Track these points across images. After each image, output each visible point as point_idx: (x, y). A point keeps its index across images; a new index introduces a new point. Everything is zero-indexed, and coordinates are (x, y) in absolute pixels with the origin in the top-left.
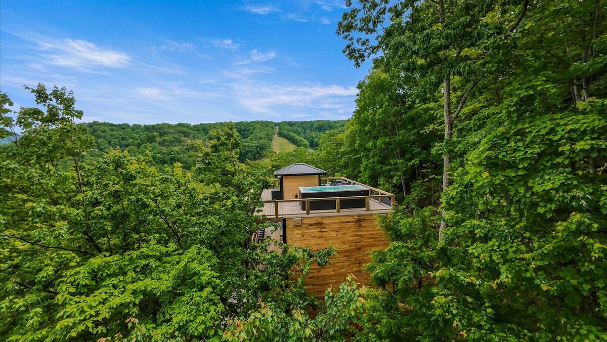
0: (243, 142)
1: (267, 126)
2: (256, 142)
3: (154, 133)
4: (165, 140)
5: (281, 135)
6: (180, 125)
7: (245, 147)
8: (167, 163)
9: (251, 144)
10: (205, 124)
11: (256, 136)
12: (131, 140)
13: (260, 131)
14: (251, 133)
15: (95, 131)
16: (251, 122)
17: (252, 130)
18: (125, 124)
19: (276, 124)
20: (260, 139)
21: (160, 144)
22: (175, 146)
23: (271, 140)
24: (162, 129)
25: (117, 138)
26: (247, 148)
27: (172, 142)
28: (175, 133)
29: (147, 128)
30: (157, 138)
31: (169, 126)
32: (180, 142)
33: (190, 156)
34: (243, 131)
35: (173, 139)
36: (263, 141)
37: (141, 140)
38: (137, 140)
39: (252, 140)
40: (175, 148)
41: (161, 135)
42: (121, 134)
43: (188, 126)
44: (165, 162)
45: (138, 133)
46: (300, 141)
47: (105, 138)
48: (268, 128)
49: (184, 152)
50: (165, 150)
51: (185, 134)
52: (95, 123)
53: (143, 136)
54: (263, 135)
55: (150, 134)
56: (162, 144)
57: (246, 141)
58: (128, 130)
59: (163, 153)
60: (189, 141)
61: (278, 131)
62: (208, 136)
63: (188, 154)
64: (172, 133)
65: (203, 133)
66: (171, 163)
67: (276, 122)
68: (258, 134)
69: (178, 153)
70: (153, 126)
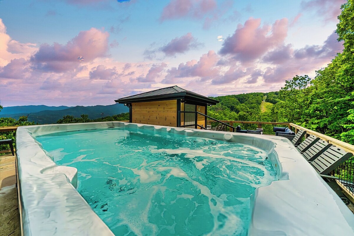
1: (258, 95)
5: (267, 100)
11: (250, 102)
13: (253, 99)
14: (246, 101)
17: (247, 99)
19: (265, 95)
20: (252, 103)
23: (260, 104)
34: (242, 99)
36: (254, 105)
48: (259, 97)
54: (254, 101)
61: (266, 98)
67: (265, 92)
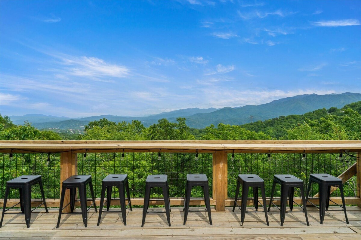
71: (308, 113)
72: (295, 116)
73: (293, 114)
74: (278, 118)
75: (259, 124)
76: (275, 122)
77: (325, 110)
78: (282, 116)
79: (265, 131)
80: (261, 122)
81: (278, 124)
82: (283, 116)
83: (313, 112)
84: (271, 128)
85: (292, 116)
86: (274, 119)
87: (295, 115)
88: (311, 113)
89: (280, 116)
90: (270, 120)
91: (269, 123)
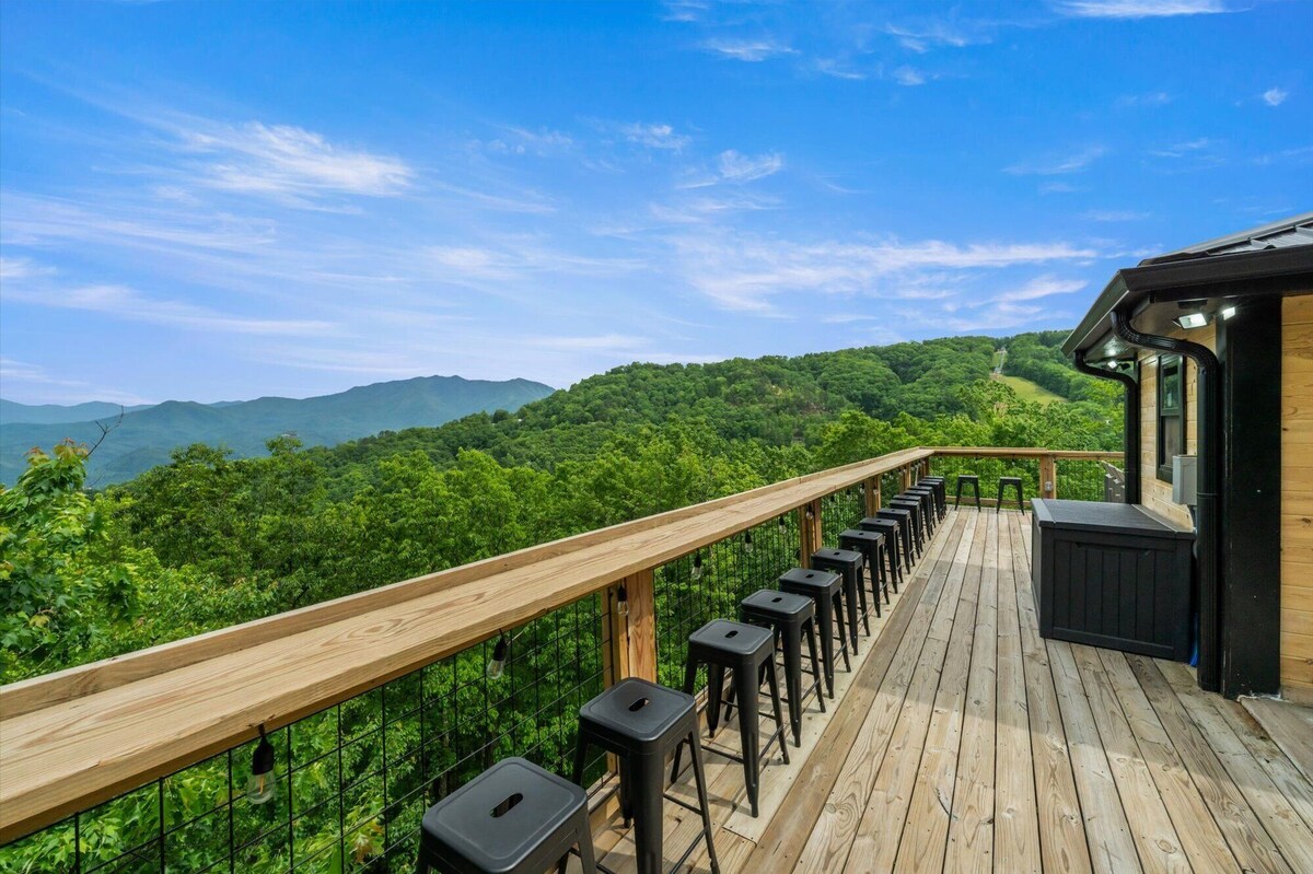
0: (902, 392)
1: (971, 348)
2: (937, 391)
3: (718, 379)
4: (736, 389)
5: (1012, 369)
6: (765, 360)
7: (907, 403)
8: (736, 437)
9: (922, 397)
10: (816, 355)
11: (940, 375)
12: (682, 393)
13: (952, 362)
14: (925, 370)
15: (634, 378)
16: (926, 343)
17: (927, 362)
18: (676, 364)
19: (997, 344)
20: (950, 382)
21: (727, 400)
22: (753, 403)
24: (730, 371)
25: (662, 389)
26: (912, 405)
27: (748, 393)
28: (755, 377)
29: (710, 370)
30: (723, 388)
31: (745, 362)
32: (761, 393)
33: (781, 425)
34: (905, 364)
35: (750, 389)
37: (696, 391)
38: (690, 392)
39: (925, 386)
40: (753, 406)
41: (730, 381)
42: (669, 382)
43: (779, 361)
44: (733, 435)
45: (693, 379)
46: (1079, 386)
47: (645, 389)
48: (975, 353)
49: (770, 415)
50: (734, 410)
51: (775, 379)
52: (635, 365)
53: (701, 384)
54: (958, 371)
55: (712, 380)
56: (730, 399)
57: (910, 390)
58: (680, 374)
59: (730, 417)
60: (780, 392)
61: (1004, 360)
62: (819, 380)
63: (777, 418)
64: (749, 377)
65: (809, 375)
66: (744, 438)
67: (999, 336)
68: (943, 371)
69: (757, 417)
70: (719, 364)
71: (452, 424)
72: (422, 430)
73: (418, 426)
74: (376, 437)
75: (318, 457)
76: (367, 450)
77: (485, 415)
78: (387, 432)
79: (339, 475)
80: (325, 450)
81: (376, 454)
82: (390, 430)
83: (462, 420)
84: (359, 465)
85: (412, 430)
86: (365, 441)
87: (420, 427)
88: (457, 423)
89: (382, 433)
90: (354, 443)
91: (350, 451)
